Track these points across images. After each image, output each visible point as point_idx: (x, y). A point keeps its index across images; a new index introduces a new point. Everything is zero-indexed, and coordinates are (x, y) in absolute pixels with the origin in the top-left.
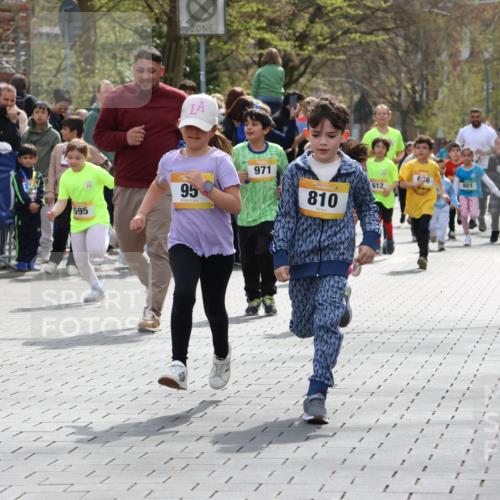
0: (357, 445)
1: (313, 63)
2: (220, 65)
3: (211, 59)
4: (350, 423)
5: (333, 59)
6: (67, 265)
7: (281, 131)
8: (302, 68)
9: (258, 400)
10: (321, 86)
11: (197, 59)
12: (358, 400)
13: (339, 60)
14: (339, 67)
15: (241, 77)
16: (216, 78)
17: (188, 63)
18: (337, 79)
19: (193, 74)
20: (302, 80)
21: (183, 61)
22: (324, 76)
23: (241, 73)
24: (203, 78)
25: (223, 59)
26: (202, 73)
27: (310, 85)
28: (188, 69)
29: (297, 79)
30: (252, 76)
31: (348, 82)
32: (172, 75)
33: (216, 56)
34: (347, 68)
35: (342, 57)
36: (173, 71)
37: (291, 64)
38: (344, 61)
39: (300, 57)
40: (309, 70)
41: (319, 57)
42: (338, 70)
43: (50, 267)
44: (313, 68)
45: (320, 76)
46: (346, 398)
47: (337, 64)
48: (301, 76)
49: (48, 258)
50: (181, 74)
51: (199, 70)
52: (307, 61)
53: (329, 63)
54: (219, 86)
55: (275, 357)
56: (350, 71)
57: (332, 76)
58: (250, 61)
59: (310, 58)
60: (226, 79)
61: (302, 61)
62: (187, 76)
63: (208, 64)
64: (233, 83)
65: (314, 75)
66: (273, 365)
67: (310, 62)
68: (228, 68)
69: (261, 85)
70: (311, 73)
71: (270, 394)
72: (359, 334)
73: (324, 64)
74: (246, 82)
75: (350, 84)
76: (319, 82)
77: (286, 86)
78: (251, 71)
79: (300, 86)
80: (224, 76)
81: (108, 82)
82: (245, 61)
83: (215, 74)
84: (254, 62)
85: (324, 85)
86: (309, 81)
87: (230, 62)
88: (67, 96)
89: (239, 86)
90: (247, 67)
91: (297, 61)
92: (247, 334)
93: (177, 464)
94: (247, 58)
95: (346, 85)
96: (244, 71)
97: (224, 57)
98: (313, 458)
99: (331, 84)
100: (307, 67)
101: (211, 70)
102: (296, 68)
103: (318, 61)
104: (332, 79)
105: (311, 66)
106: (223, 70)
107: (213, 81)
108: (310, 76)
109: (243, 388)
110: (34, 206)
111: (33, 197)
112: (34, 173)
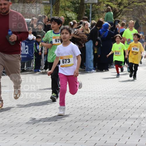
0: (133, 123)
1: (123, 11)
2: (95, 12)
4: (131, 117)
5: (128, 10)
7: (113, 31)
8: (119, 13)
9: (104, 110)
10: (125, 18)
11: (89, 10)
12: (134, 110)
13: (130, 11)
14: (130, 13)
15: (101, 16)
16: (94, 16)
17: (86, 11)
18: (129, 16)
19: (88, 15)
20: (119, 17)
21: (84, 11)
22: (126, 15)
23: (101, 14)
24: (90, 16)
25: (96, 10)
27: (121, 18)
29: (118, 16)
30: (105, 15)
31: (132, 17)
32: (81, 15)
33: (94, 9)
34: (133, 13)
36: (81, 14)
37: (116, 12)
38: (132, 11)
40: (121, 14)
42: (130, 14)
43: (44, 71)
44: (122, 13)
45: (124, 15)
46: (130, 110)
47: (130, 12)
48: (119, 15)
49: (43, 68)
50: (84, 15)
51: (89, 13)
52: (121, 11)
54: (95, 18)
55: (109, 98)
56: (133, 14)
58: (104, 11)
60: (97, 16)
61: (120, 11)
62: (85, 15)
63: (92, 12)
64: (99, 17)
65: (123, 15)
66: (109, 100)
68: (97, 13)
69: (108, 18)
71: (108, 108)
72: (134, 91)
73: (126, 12)
74: (103, 17)
75: (133, 17)
76: (124, 17)
77: (114, 18)
79: (118, 18)
80: (96, 15)
81: (62, 17)
82: (102, 11)
83: (94, 15)
85: (126, 18)
87: (98, 11)
90: (103, 13)
91: (118, 11)
92: (101, 91)
93: (80, 128)
95: (132, 18)
96: (102, 14)
98: (120, 127)
99: (128, 17)
100: (121, 13)
101: (93, 13)
102: (117, 13)
103: (124, 11)
104: (128, 16)
105: (122, 12)
106: (96, 14)
107: (93, 17)
108: (121, 15)
109: (100, 106)
110: (40, 53)
111: (40, 50)
112: (40, 43)
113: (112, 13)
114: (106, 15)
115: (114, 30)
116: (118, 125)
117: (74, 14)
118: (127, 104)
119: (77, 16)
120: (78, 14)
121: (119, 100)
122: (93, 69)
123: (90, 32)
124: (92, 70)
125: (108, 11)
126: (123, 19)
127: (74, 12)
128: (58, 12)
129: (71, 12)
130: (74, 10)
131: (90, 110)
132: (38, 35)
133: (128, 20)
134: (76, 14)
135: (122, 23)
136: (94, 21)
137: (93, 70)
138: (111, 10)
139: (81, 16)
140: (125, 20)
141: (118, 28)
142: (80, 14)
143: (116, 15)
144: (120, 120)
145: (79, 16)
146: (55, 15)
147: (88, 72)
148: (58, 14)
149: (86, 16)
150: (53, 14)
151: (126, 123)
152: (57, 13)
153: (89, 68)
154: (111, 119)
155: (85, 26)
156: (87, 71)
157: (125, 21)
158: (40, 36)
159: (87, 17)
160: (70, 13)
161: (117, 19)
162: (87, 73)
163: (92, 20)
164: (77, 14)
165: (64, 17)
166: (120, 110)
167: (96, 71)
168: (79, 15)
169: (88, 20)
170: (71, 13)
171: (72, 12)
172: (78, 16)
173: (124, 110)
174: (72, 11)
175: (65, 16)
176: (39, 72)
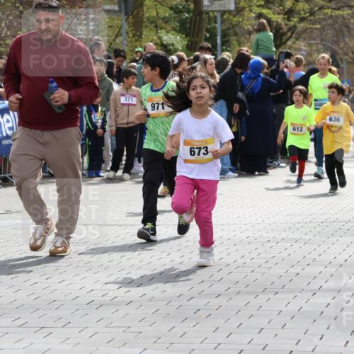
0: (331, 302)
1: (297, 30)
2: (231, 32)
3: (225, 28)
4: (325, 286)
5: (311, 28)
6: (123, 173)
7: (274, 78)
8: (289, 34)
9: (259, 269)
10: (303, 47)
11: (214, 28)
12: (331, 270)
13: (316, 29)
14: (316, 33)
15: (246, 41)
16: (228, 41)
17: (208, 30)
18: (313, 42)
19: (212, 39)
20: (289, 43)
21: (204, 29)
22: (305, 39)
23: (245, 37)
24: (219, 41)
25: (233, 28)
26: (219, 38)
27: (295, 46)
28: (208, 35)
29: (286, 42)
31: (321, 44)
32: (196, 39)
33: (227, 26)
34: (321, 34)
35: (318, 26)
36: (197, 36)
37: (281, 31)
38: (319, 29)
39: (288, 26)
40: (294, 36)
41: (301, 26)
42: (315, 35)
43: (111, 174)
44: (297, 34)
45: (301, 39)
46: (322, 268)
47: (314, 31)
48: (288, 39)
49: (109, 168)
50: (203, 39)
51: (216, 35)
52: (293, 29)
53: (308, 31)
54: (229, 47)
55: (271, 239)
56: (324, 36)
57: (310, 40)
58: (252, 29)
59: (295, 27)
60: (235, 42)
61: (289, 29)
62: (207, 40)
63: (223, 31)
64: (240, 45)
65: (297, 39)
66: (270, 244)
67: (295, 30)
68: (236, 35)
69: (260, 47)
70: (295, 38)
71: (268, 265)
73: (305, 31)
74: (249, 44)
75: (324, 45)
76: (302, 44)
77: (277, 47)
78: (252, 36)
79: (287, 47)
80: (233, 40)
81: (151, 44)
82: (248, 30)
83: (227, 38)
84: (254, 29)
85: (305, 46)
86: (294, 43)
87: (238, 30)
88: (122, 54)
89: (244, 46)
90: (250, 33)
91: (285, 29)
92: (251, 223)
93: (203, 313)
94: (250, 27)
95: (320, 46)
96: (248, 36)
97: (234, 26)
98: (299, 310)
99: (310, 45)
100: (292, 33)
101: (224, 35)
102: (284, 34)
103: (300, 29)
104: (311, 42)
105: (295, 33)
106: (233, 36)
107: (226, 43)
109: (248, 260)
110: (100, 131)
111: (99, 124)
112: (100, 108)
113: (271, 34)
115: (277, 76)
116: (293, 307)
117: (178, 37)
118: (314, 255)
119: (186, 43)
120: (188, 38)
121: (296, 246)
124: (227, 172)
126: (299, 50)
127: (179, 32)
128: (141, 33)
129: (171, 32)
130: (178, 28)
131: (226, 271)
133: (311, 50)
134: (184, 36)
135: (297, 58)
136: (228, 53)
137: (231, 173)
138: (268, 28)
139: (196, 43)
140: (305, 50)
143: (281, 39)
144: (298, 294)
145: (192, 42)
146: (133, 39)
148: (140, 37)
149: (208, 42)
150: (129, 37)
151: (313, 300)
152: (138, 33)
154: (277, 290)
157: (304, 53)
159: (209, 45)
160: (169, 35)
164: (186, 37)
165: (156, 44)
166: (299, 270)
167: (237, 175)
168: (193, 39)
170: (173, 34)
171: (174, 32)
172: (189, 41)
173: (308, 269)
174: (174, 29)
175: (158, 42)
176: (98, 176)
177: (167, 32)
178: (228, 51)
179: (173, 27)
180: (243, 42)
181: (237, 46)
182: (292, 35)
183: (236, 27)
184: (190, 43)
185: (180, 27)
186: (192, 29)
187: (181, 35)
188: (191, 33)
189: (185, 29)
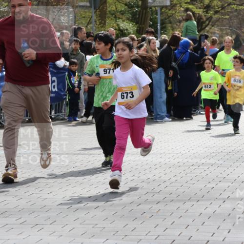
0: (236, 207)
1: (213, 20)
2: (167, 21)
3: (163, 18)
4: (232, 196)
5: (222, 18)
6: (93, 118)
7: (197, 53)
8: (207, 22)
9: (187, 185)
10: (216, 31)
11: (156, 18)
12: (236, 185)
13: (226, 18)
14: (225, 22)
15: (177, 27)
16: (165, 27)
17: (151, 20)
18: (224, 28)
19: (154, 25)
20: (207, 28)
21: (149, 19)
22: (218, 26)
23: (177, 25)
24: (159, 27)
25: (168, 18)
26: (159, 25)
27: (211, 30)
28: (151, 23)
29: (205, 28)
30: (182, 26)
31: (229, 29)
32: (143, 26)
34: (229, 22)
36: (144, 24)
37: (202, 20)
38: (228, 19)
39: (206, 17)
40: (210, 23)
41: (216, 17)
43: (84, 119)
44: (213, 23)
45: (215, 26)
46: (230, 184)
47: (224, 20)
48: (206, 26)
49: (83, 115)
50: (148, 26)
51: (157, 23)
53: (220, 20)
54: (166, 31)
55: (195, 164)
57: (222, 26)
58: (181, 19)
59: (211, 17)
60: (169, 28)
61: (207, 19)
62: (151, 26)
63: (162, 20)
64: (173, 30)
65: (213, 26)
66: (194, 167)
67: (211, 19)
68: (170, 23)
69: (188, 31)
71: (192, 182)
72: (236, 153)
73: (218, 20)
74: (179, 29)
75: (231, 30)
76: (216, 29)
77: (199, 31)
78: (182, 24)
79: (206, 31)
80: (169, 26)
81: (112, 29)
82: (179, 19)
84: (183, 19)
85: (218, 31)
86: (211, 29)
87: (172, 20)
90: (180, 22)
91: (205, 19)
92: (181, 152)
93: (147, 215)
94: (180, 17)
95: (229, 31)
96: (178, 24)
98: (214, 213)
99: (221, 30)
101: (163, 23)
102: (204, 22)
103: (215, 19)
104: (222, 28)
105: (212, 21)
106: (168, 23)
107: (164, 29)
108: (211, 26)
109: (179, 178)
110: (77, 89)
111: (76, 85)
113: (195, 23)
114: (185, 26)
115: (199, 52)
116: (210, 210)
117: (131, 25)
118: (224, 175)
119: (136, 28)
120: (137, 25)
121: (212, 168)
122: (166, 116)
123: (158, 54)
124: (164, 118)
125: (188, 19)
126: (214, 33)
127: (131, 21)
128: (105, 22)
130: (131, 18)
131: (163, 185)
132: (73, 60)
133: (222, 33)
134: (135, 23)
136: (165, 36)
137: (167, 119)
138: (193, 18)
139: (143, 28)
140: (218, 34)
141: (205, 47)
142: (141, 24)
143: (202, 26)
144: (213, 202)
145: (140, 28)
146: (100, 26)
147: (158, 120)
148: (105, 24)
149: (152, 28)
150: (97, 24)
151: (223, 206)
152: (103, 22)
153: (158, 114)
154: (198, 199)
155: (151, 44)
156: (156, 119)
157: (217, 35)
158: (76, 61)
159: (153, 30)
160: (124, 23)
161: (203, 33)
162: (157, 122)
163: (162, 34)
164: (136, 24)
165: (115, 29)
166: (214, 185)
167: (171, 119)
168: (141, 26)
169: (154, 34)
170: (127, 22)
171: (128, 21)
172: (138, 27)
173: (220, 184)
174: (128, 19)
175: (117, 28)
176: (76, 120)
177: (123, 21)
178: (164, 34)
179: (127, 17)
180: (175, 28)
181: (171, 30)
182: (209, 23)
183: (171, 17)
184: (138, 29)
185: (132, 17)
186: (140, 19)
187: (132, 23)
188: (140, 22)
189: (135, 19)
